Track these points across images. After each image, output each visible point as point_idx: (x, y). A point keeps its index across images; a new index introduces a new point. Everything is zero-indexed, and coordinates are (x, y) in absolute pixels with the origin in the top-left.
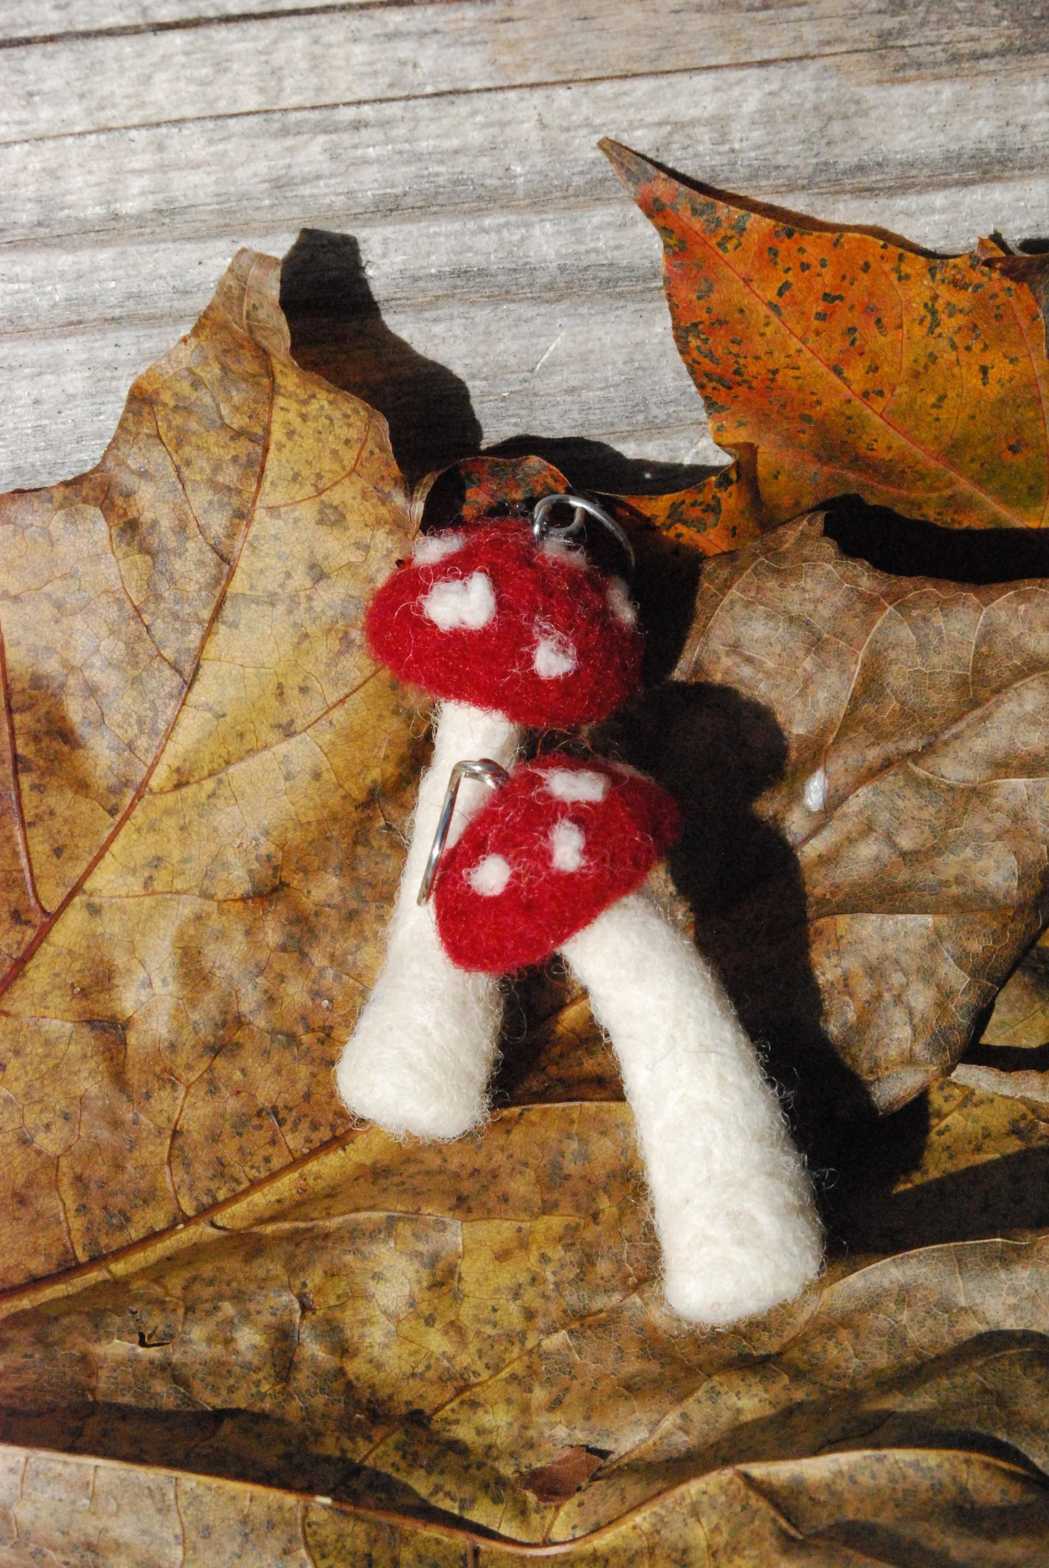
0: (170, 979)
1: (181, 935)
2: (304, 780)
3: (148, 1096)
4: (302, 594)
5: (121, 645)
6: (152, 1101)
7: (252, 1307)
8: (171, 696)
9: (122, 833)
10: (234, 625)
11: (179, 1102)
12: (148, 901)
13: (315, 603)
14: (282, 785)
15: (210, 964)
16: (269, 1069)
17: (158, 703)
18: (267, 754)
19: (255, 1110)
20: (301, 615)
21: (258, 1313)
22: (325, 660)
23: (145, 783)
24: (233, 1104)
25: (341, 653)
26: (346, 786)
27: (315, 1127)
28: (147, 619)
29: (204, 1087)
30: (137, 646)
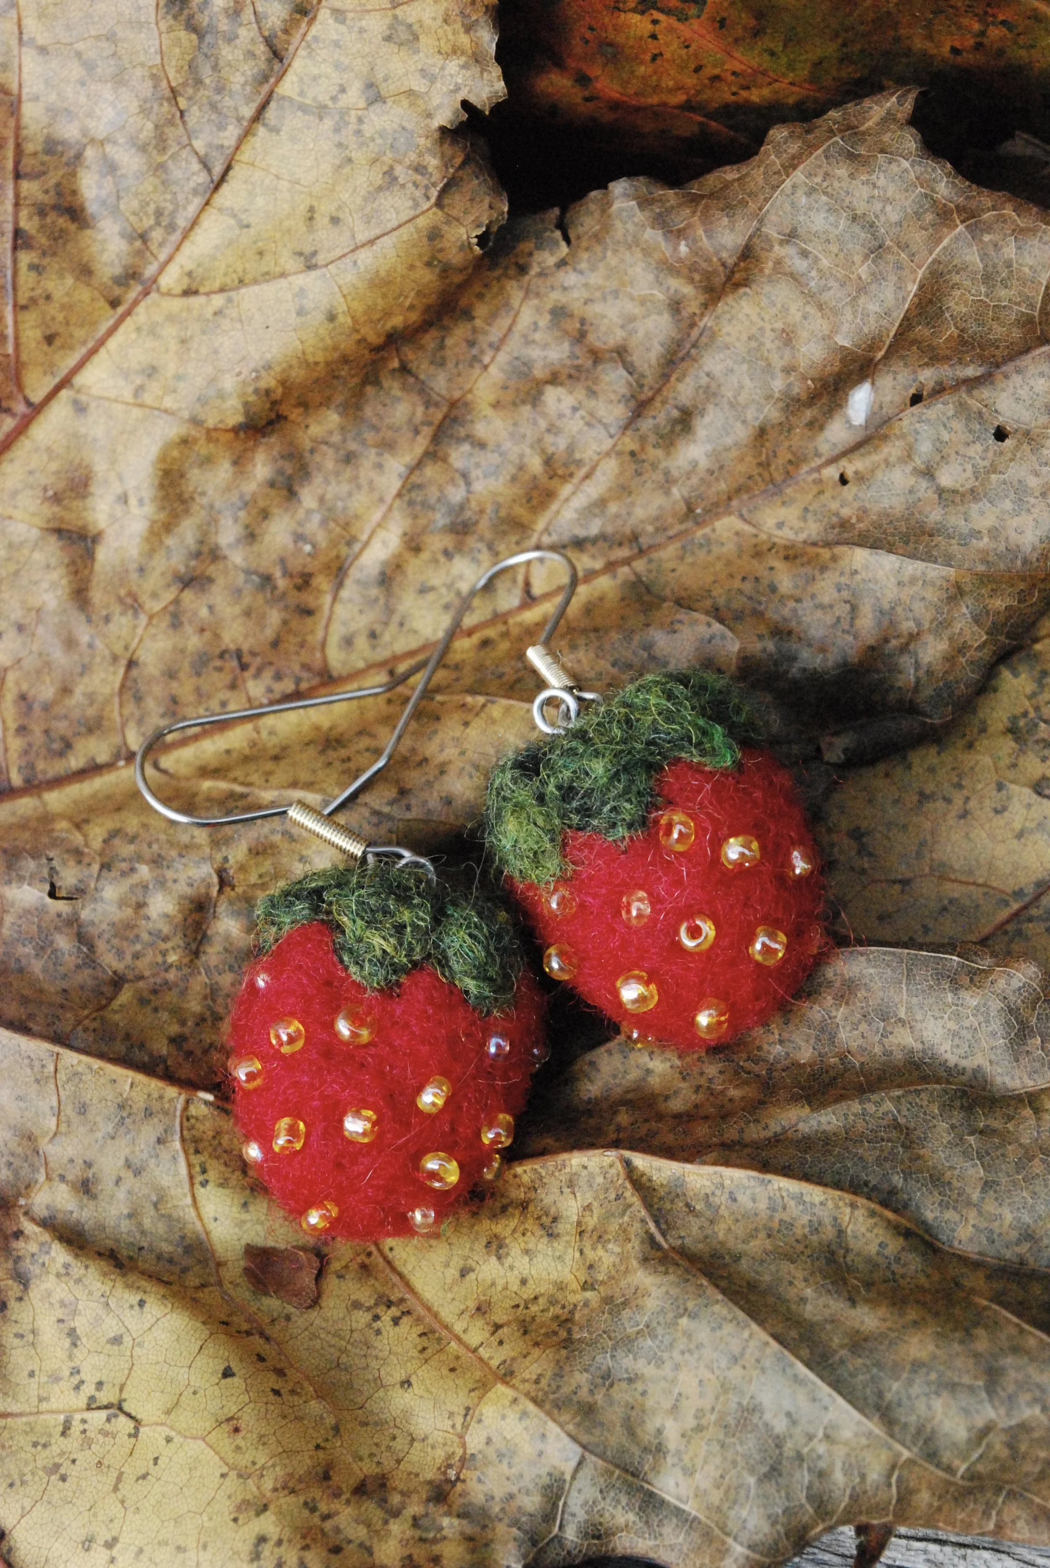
0: (147, 501)
1: (163, 458)
2: (318, 318)
3: (107, 619)
4: (353, 113)
5: (150, 126)
6: (111, 626)
7: (170, 874)
8: (195, 192)
9: (122, 329)
10: (275, 130)
11: (139, 631)
12: (136, 412)
13: (365, 127)
14: (293, 319)
15: (191, 489)
16: (237, 610)
17: (180, 197)
18: (283, 283)
19: (217, 651)
20: (347, 135)
21: (175, 881)
22: (363, 193)
23: (155, 281)
24: (194, 642)
25: (380, 188)
26: (362, 331)
27: (278, 677)
28: (183, 103)
29: (168, 618)
30: (166, 130)
